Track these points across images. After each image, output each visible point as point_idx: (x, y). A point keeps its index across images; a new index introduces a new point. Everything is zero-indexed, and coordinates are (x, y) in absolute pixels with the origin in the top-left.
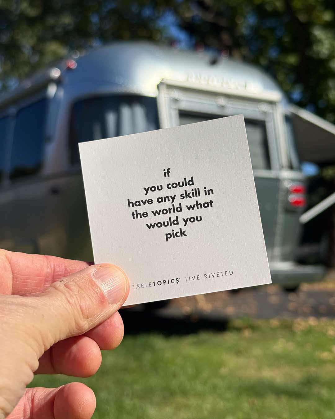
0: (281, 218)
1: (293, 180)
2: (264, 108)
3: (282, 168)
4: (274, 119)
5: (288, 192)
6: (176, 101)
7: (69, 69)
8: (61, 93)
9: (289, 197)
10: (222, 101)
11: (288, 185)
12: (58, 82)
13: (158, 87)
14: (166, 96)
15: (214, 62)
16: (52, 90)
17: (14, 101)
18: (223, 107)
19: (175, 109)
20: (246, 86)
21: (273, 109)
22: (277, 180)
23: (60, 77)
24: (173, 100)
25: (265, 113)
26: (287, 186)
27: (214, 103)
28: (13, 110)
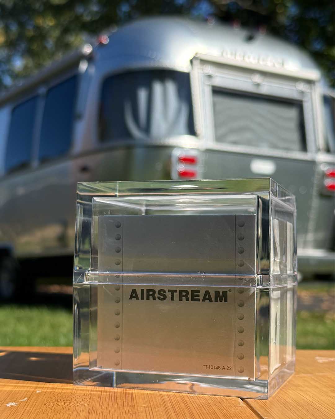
0: (316, 202)
1: (329, 164)
2: (302, 87)
3: (318, 150)
4: (311, 98)
5: (324, 175)
6: (210, 77)
7: (101, 44)
8: (93, 70)
9: (326, 180)
10: (257, 79)
11: (324, 168)
12: (90, 59)
13: (191, 62)
14: (200, 71)
15: (250, 39)
16: (83, 66)
17: (44, 81)
18: (258, 85)
19: (209, 85)
20: (283, 64)
21: (311, 89)
22: (313, 163)
23: (91, 53)
24: (206, 76)
25: (302, 93)
26: (323, 170)
27: (249, 81)
28: (42, 90)
